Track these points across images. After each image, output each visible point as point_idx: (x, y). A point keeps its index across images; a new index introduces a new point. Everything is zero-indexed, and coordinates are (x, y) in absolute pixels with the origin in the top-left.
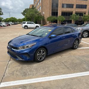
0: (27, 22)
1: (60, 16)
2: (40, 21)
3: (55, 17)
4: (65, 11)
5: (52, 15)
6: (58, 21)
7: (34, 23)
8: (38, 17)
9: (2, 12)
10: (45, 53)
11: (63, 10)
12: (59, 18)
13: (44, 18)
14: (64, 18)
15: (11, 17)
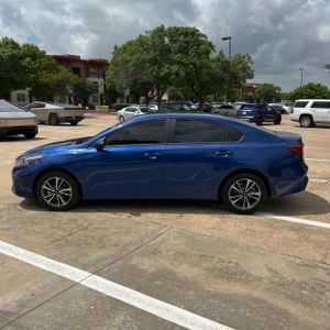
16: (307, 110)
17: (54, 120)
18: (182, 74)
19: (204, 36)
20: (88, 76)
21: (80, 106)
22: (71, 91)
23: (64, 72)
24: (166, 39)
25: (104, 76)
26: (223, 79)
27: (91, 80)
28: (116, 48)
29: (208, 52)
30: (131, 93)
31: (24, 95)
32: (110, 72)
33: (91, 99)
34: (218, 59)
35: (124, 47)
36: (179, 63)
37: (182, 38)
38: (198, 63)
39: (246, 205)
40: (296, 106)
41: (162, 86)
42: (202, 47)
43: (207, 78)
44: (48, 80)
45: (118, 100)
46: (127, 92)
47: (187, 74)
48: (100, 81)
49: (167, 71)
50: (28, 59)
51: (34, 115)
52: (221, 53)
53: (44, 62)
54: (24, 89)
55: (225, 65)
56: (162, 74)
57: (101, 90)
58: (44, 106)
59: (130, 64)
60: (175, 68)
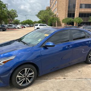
0: (39, 24)
1: (77, 18)
2: (55, 23)
3: (71, 19)
4: (83, 12)
5: (68, 16)
6: (75, 23)
7: (47, 25)
8: (53, 19)
9: (16, 14)
10: (33, 73)
11: (80, 11)
12: (75, 20)
13: (59, 20)
14: (82, 20)
15: (27, 20)
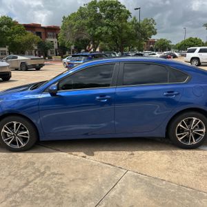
9: (154, 28)
16: (196, 54)
17: (24, 67)
18: (110, 32)
19: (124, 6)
20: (46, 37)
21: (42, 57)
22: (36, 48)
23: (30, 35)
24: (98, 9)
25: (57, 37)
26: (136, 36)
27: (49, 40)
28: (64, 18)
29: (127, 18)
30: (75, 48)
31: (5, 51)
32: (61, 34)
33: (49, 52)
34: (133, 23)
35: (70, 17)
36: (108, 25)
37: (108, 8)
38: (120, 25)
39: (192, 140)
40: (188, 52)
41: (96, 42)
42: (123, 14)
43: (126, 35)
44: (20, 40)
45: (67, 52)
46: (73, 47)
47: (113, 33)
48: (55, 40)
49: (99, 31)
50: (5, 26)
51: (8, 64)
52: (135, 18)
53: (17, 28)
54: (5, 47)
55: (138, 26)
56: (96, 33)
57: (56, 46)
58: (17, 58)
59: (74, 27)
60: (105, 29)
